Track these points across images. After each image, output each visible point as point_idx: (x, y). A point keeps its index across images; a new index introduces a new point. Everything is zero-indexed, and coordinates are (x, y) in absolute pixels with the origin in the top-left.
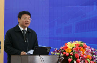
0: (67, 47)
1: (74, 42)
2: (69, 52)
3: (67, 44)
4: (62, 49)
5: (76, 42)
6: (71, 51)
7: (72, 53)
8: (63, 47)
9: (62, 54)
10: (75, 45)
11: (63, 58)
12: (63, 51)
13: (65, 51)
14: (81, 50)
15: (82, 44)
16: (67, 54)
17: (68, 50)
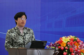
0: (62, 42)
1: (68, 36)
2: (64, 46)
3: (62, 39)
4: (57, 43)
5: (70, 37)
6: (66, 45)
7: (66, 48)
8: (58, 42)
9: (58, 48)
10: (70, 39)
11: (59, 52)
12: (58, 45)
13: (60, 45)
14: (75, 44)
15: (76, 38)
16: (62, 48)
17: (63, 44)
